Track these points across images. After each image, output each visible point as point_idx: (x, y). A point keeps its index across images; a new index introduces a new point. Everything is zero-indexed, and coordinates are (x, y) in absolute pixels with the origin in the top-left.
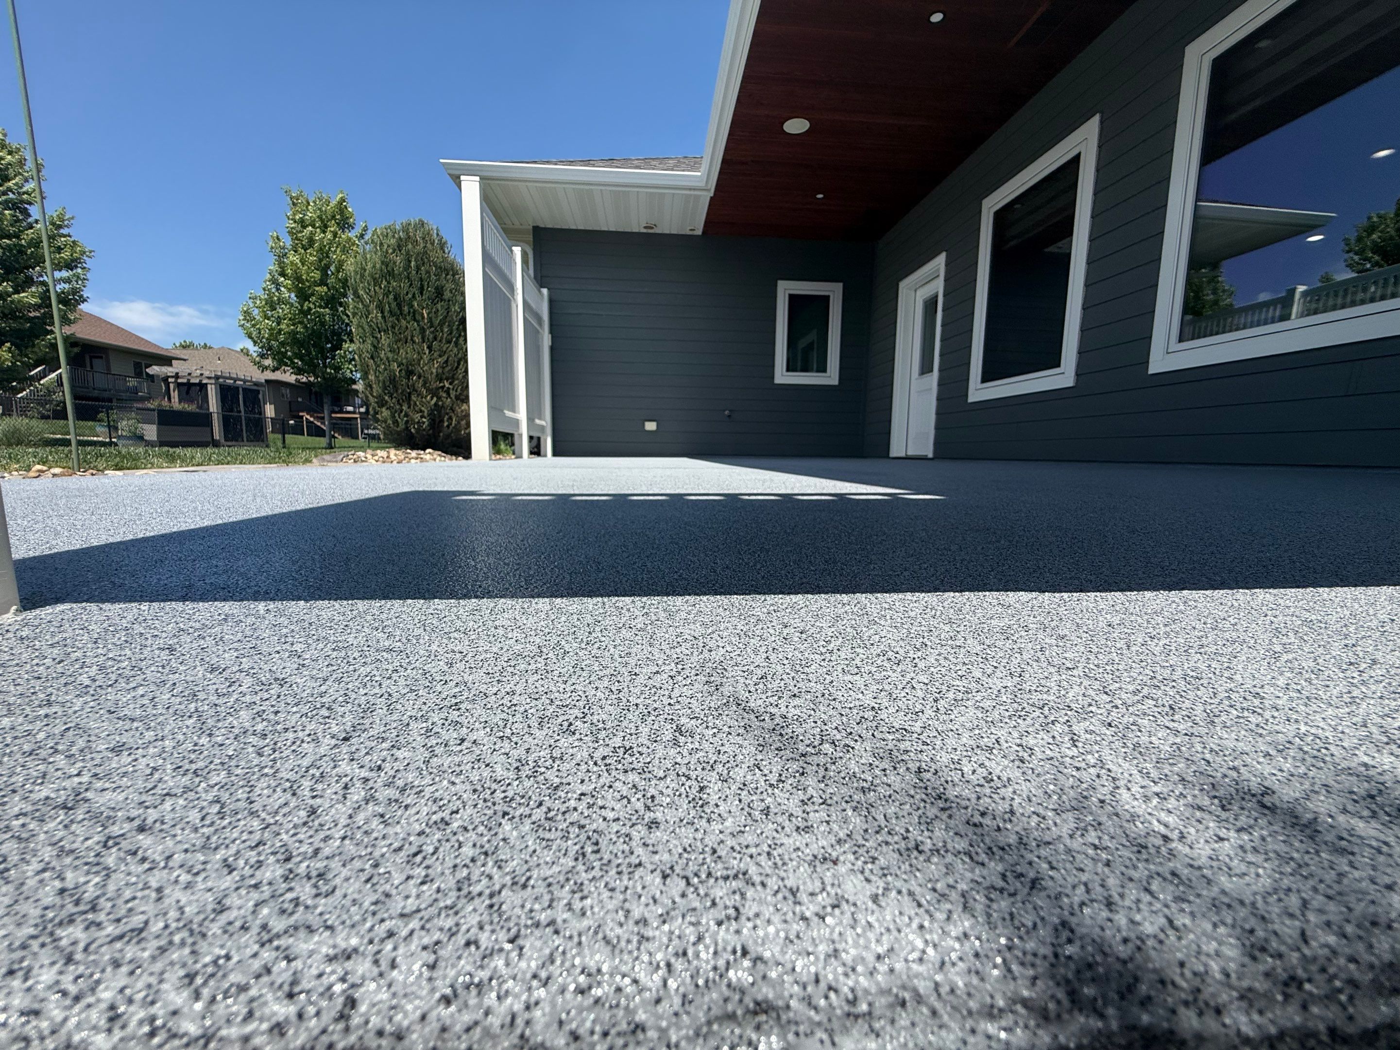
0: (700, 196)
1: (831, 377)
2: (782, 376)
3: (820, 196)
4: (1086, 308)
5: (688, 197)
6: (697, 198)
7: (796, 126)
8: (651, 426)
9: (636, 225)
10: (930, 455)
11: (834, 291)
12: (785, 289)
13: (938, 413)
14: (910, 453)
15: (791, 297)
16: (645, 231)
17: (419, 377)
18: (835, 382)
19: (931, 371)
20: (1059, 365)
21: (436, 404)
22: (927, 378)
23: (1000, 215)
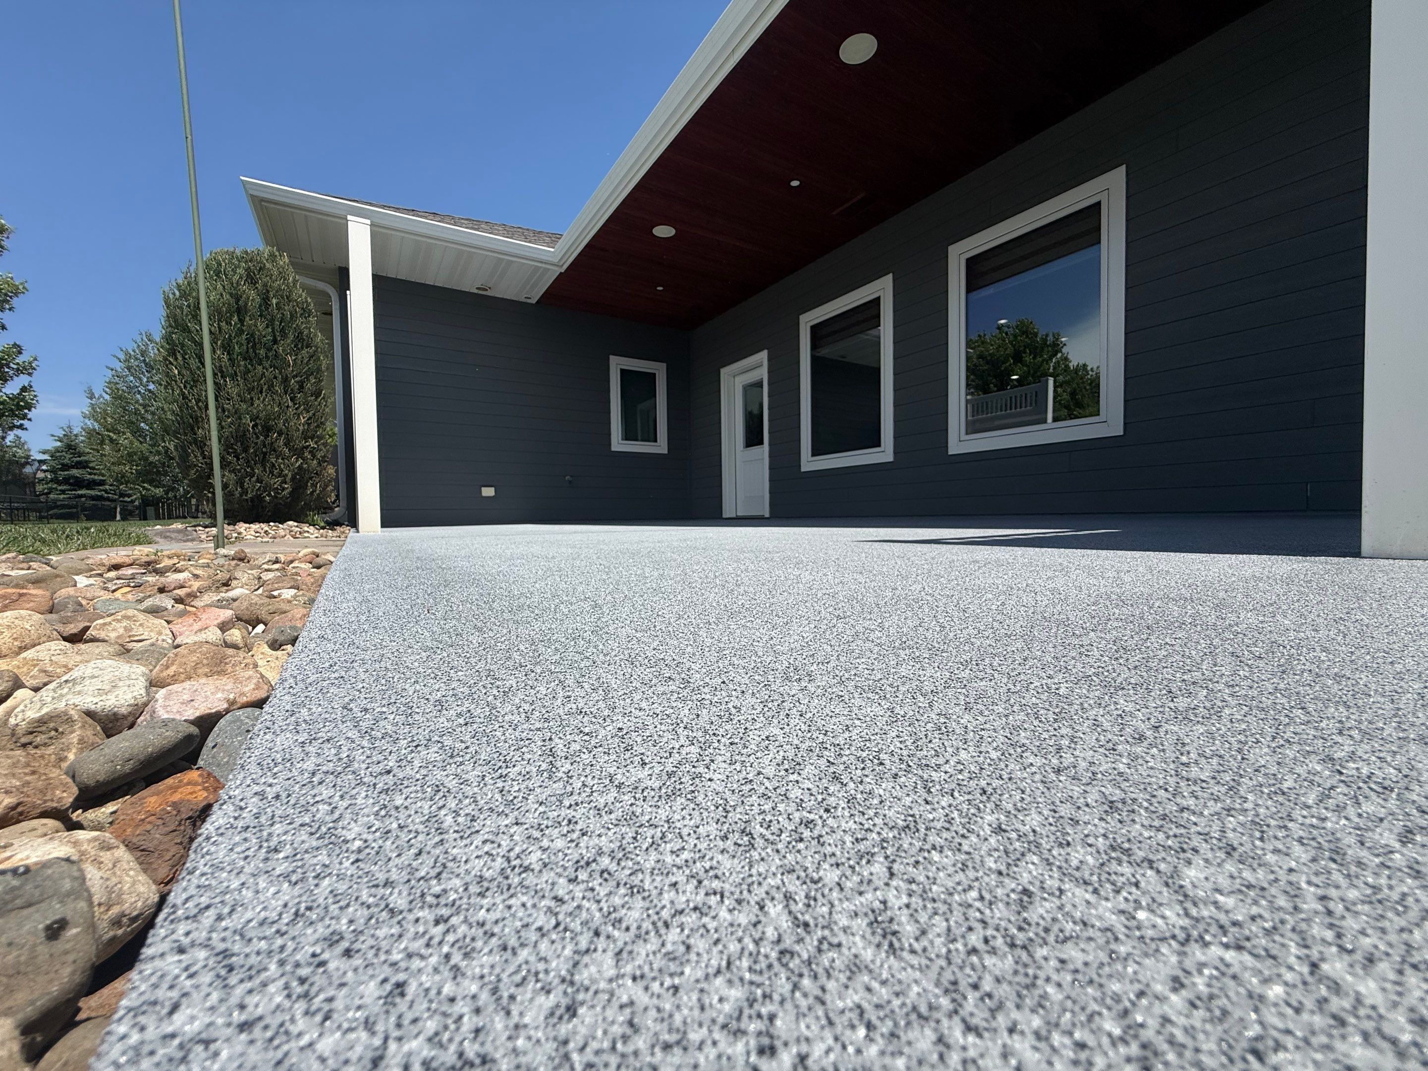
1: (661, 446)
2: (618, 444)
3: (660, 288)
4: (896, 405)
5: (537, 268)
6: (547, 271)
7: (663, 231)
8: (488, 492)
9: (469, 285)
10: (767, 515)
11: (660, 370)
12: (617, 364)
13: (771, 480)
14: (741, 513)
15: (623, 371)
16: (476, 291)
17: (280, 434)
18: (665, 451)
19: (761, 442)
20: (879, 445)
21: (300, 467)
22: (756, 450)
23: (814, 329)
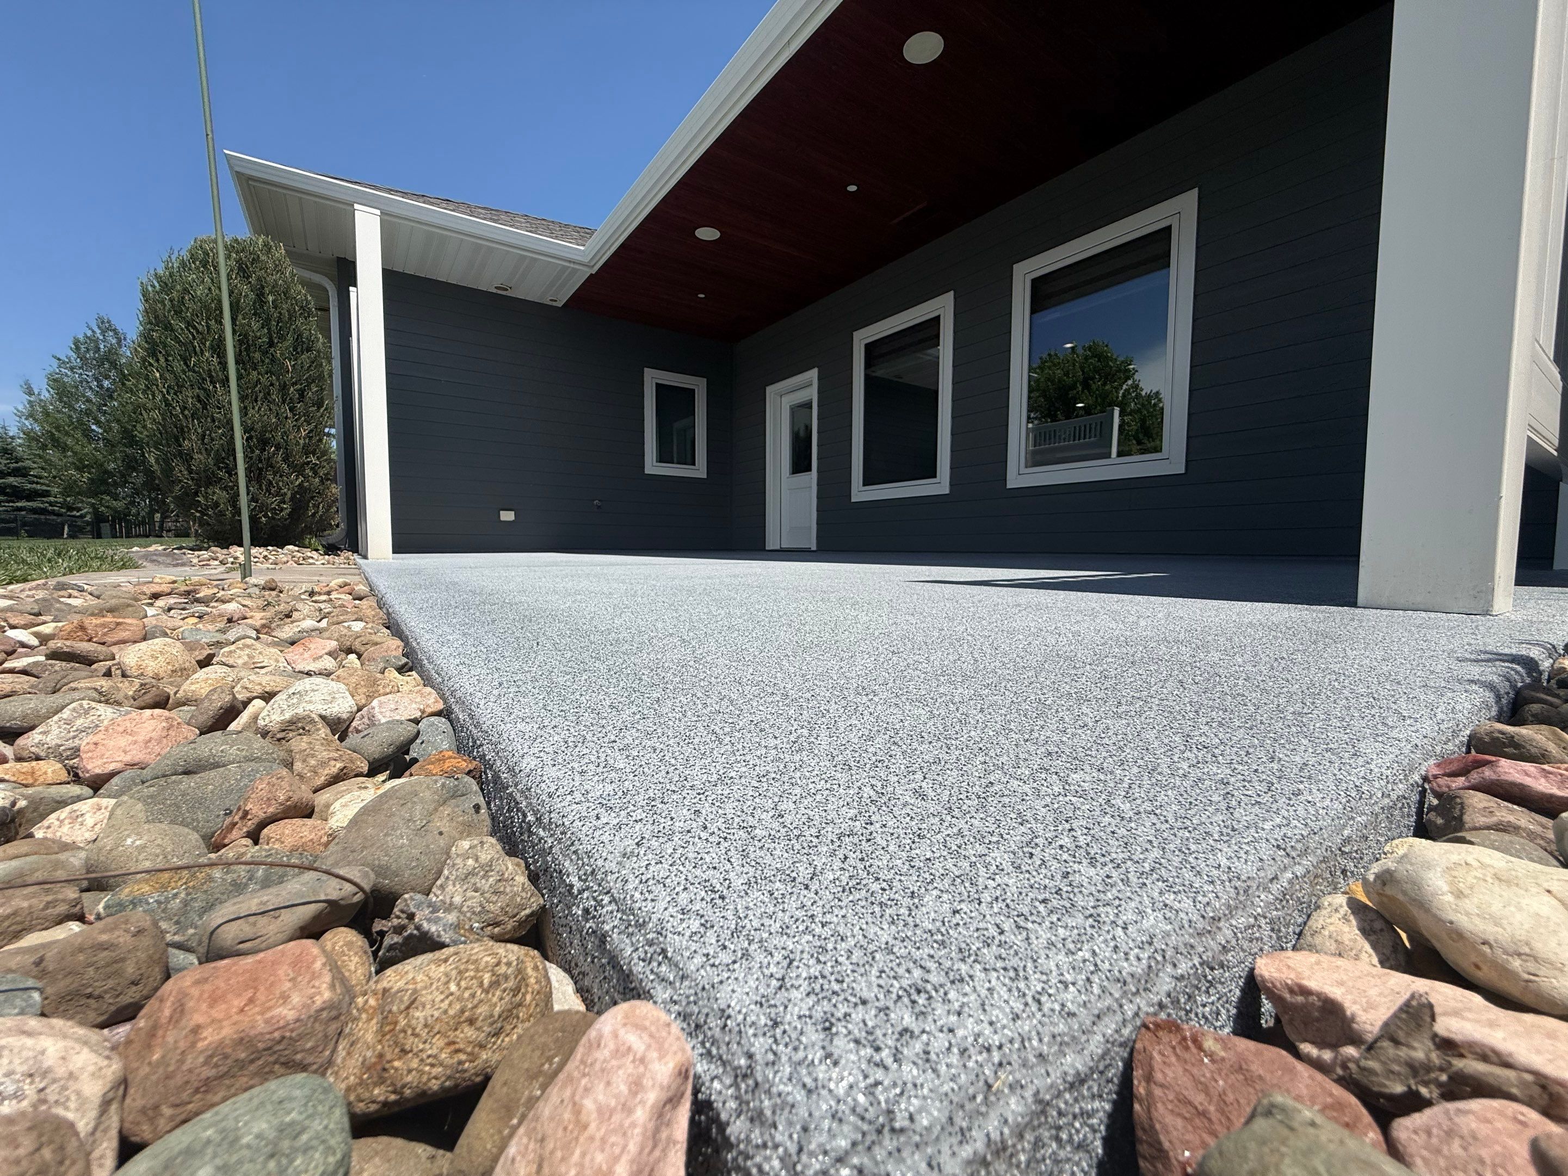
0: (578, 270)
1: (699, 470)
2: (652, 466)
3: (702, 296)
4: (954, 434)
5: (565, 267)
6: (575, 271)
7: (707, 234)
8: (507, 516)
9: (487, 283)
10: (814, 548)
11: (699, 386)
12: (652, 378)
13: (819, 510)
14: (785, 545)
15: (658, 386)
16: (495, 291)
18: (704, 475)
19: (809, 469)
20: (935, 476)
21: (301, 486)
22: (802, 477)
23: (870, 348)
